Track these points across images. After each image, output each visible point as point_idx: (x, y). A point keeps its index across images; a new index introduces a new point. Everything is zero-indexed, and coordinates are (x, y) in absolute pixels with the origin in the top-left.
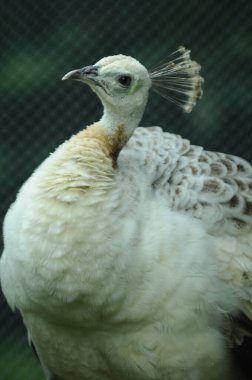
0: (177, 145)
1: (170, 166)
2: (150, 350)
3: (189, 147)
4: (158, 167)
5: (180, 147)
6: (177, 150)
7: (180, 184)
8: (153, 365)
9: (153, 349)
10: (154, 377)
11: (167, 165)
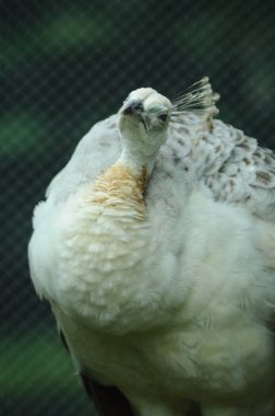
0: (231, 135)
1: (222, 155)
2: (190, 347)
3: (244, 138)
4: (207, 159)
5: (235, 137)
6: (231, 139)
7: (234, 176)
8: (193, 361)
9: (195, 346)
10: (195, 375)
11: (218, 154)
